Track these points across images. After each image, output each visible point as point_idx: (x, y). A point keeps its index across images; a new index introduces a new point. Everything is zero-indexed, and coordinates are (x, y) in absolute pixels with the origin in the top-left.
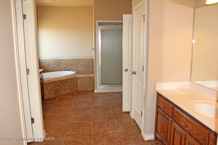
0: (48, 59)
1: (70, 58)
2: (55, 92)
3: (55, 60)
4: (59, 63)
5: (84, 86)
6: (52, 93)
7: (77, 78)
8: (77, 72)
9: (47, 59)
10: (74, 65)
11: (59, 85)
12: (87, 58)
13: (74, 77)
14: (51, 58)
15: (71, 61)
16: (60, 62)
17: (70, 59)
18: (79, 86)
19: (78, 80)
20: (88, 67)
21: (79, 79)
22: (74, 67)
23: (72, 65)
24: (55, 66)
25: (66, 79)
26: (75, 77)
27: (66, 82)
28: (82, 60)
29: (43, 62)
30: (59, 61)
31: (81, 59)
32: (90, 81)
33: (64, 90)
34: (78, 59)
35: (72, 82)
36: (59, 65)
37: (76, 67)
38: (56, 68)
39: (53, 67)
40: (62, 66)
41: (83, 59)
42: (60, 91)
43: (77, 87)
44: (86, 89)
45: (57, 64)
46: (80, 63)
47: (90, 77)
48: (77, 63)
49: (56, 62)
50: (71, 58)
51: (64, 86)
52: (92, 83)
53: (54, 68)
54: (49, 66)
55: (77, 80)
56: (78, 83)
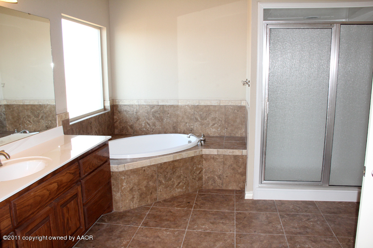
0: (137, 104)
1: (188, 103)
2: (141, 195)
3: (152, 107)
4: (162, 115)
5: (219, 177)
6: (133, 198)
7: (202, 156)
8: (204, 140)
9: (135, 103)
10: (197, 119)
11: (152, 176)
12: (230, 104)
13: (193, 155)
14: (143, 103)
15: (189, 110)
16: (165, 111)
17: (188, 105)
18: (205, 177)
19: (204, 162)
20: (232, 125)
21: (205, 160)
22: (196, 126)
23: (191, 119)
24: (153, 120)
25: (173, 161)
26: (198, 154)
27: (173, 168)
28: (217, 109)
29: (126, 111)
30: (162, 109)
31: (215, 106)
32: (235, 166)
33: (166, 187)
34: (206, 106)
35: (187, 168)
36: (160, 119)
37: (202, 125)
38: (154, 125)
39: (149, 122)
40: (169, 120)
41: (220, 107)
42: (156, 190)
43: (200, 179)
44: (222, 184)
45: (158, 115)
46: (212, 116)
47: (236, 157)
48: (205, 114)
49: (155, 112)
50: (191, 103)
51: (165, 177)
52: (239, 171)
53: (149, 125)
54: (138, 119)
55: (200, 162)
56: (204, 170)
